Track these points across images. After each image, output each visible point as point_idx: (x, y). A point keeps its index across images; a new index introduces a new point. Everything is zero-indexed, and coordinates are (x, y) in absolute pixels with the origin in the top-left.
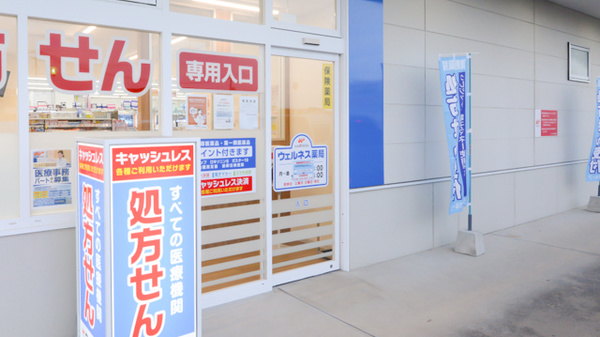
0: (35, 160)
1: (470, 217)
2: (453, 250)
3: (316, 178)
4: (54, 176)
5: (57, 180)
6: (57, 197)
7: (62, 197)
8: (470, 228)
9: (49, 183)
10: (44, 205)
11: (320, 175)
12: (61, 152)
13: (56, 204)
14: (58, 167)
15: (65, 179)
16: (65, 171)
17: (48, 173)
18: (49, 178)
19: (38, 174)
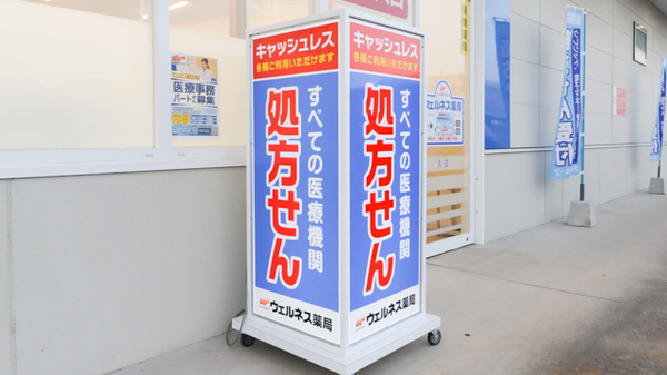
0: (174, 68)
1: (582, 186)
2: (566, 224)
3: (455, 135)
4: (196, 94)
5: (201, 100)
6: (200, 124)
7: (207, 125)
8: (582, 199)
9: (191, 103)
10: (185, 134)
11: (458, 132)
12: (205, 60)
13: (199, 134)
14: (201, 81)
15: (211, 101)
16: (210, 89)
17: (190, 88)
18: (191, 96)
19: (177, 88)
